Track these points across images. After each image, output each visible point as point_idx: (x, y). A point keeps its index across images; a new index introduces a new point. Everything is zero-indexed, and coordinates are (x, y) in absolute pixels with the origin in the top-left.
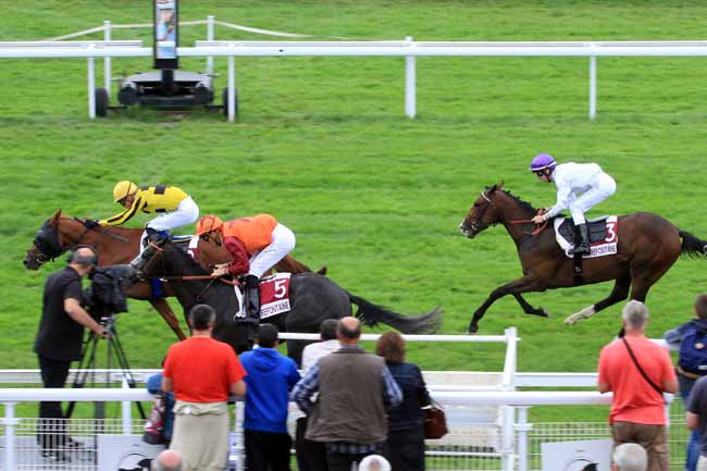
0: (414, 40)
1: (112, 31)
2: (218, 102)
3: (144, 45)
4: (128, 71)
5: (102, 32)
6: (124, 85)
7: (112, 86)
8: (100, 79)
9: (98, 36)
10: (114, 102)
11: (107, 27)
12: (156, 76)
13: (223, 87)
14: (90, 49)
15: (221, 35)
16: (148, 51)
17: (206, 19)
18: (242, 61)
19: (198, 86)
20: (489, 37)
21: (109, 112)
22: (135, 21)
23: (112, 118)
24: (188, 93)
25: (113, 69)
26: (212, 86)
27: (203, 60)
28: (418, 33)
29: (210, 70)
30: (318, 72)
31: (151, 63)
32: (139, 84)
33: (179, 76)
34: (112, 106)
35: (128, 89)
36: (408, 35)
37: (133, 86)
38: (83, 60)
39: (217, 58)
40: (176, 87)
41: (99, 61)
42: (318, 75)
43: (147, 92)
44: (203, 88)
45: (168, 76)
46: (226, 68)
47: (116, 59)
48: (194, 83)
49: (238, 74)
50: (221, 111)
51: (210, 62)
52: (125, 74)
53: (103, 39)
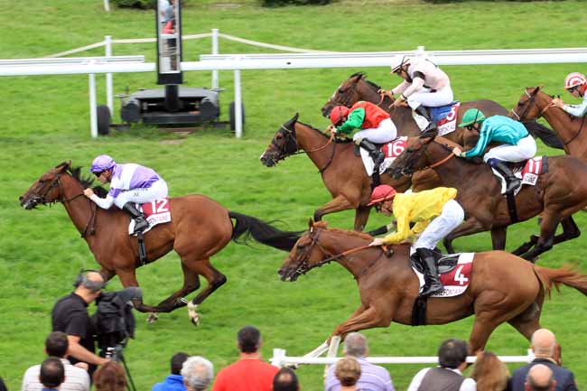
0: (426, 50)
1: (113, 45)
2: (224, 117)
3: (147, 60)
4: (130, 87)
5: (103, 48)
6: (127, 101)
7: (114, 104)
8: (101, 95)
9: (99, 52)
10: (116, 118)
11: (108, 42)
12: (160, 92)
13: (229, 101)
14: (90, 66)
15: (226, 48)
16: (152, 66)
17: (210, 32)
18: (247, 75)
19: (203, 101)
20: (505, 45)
21: (112, 130)
22: (136, 36)
23: (115, 136)
24: (193, 109)
25: (114, 85)
26: (218, 101)
27: (209, 74)
28: (430, 41)
29: (215, 85)
30: (326, 84)
31: (155, 78)
32: (142, 100)
33: (183, 92)
34: (114, 123)
35: (131, 105)
36: (421, 44)
37: (136, 102)
38: (85, 77)
39: (221, 72)
40: (181, 104)
41: (101, 77)
42: (328, 87)
43: (151, 109)
44: (209, 104)
45: (172, 92)
46: (232, 82)
47: (118, 76)
48: (200, 99)
49: (245, 88)
50: (228, 127)
51: (215, 76)
52: (127, 90)
53: (104, 55)
